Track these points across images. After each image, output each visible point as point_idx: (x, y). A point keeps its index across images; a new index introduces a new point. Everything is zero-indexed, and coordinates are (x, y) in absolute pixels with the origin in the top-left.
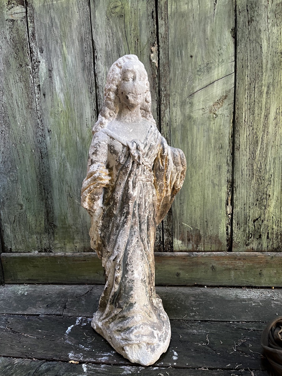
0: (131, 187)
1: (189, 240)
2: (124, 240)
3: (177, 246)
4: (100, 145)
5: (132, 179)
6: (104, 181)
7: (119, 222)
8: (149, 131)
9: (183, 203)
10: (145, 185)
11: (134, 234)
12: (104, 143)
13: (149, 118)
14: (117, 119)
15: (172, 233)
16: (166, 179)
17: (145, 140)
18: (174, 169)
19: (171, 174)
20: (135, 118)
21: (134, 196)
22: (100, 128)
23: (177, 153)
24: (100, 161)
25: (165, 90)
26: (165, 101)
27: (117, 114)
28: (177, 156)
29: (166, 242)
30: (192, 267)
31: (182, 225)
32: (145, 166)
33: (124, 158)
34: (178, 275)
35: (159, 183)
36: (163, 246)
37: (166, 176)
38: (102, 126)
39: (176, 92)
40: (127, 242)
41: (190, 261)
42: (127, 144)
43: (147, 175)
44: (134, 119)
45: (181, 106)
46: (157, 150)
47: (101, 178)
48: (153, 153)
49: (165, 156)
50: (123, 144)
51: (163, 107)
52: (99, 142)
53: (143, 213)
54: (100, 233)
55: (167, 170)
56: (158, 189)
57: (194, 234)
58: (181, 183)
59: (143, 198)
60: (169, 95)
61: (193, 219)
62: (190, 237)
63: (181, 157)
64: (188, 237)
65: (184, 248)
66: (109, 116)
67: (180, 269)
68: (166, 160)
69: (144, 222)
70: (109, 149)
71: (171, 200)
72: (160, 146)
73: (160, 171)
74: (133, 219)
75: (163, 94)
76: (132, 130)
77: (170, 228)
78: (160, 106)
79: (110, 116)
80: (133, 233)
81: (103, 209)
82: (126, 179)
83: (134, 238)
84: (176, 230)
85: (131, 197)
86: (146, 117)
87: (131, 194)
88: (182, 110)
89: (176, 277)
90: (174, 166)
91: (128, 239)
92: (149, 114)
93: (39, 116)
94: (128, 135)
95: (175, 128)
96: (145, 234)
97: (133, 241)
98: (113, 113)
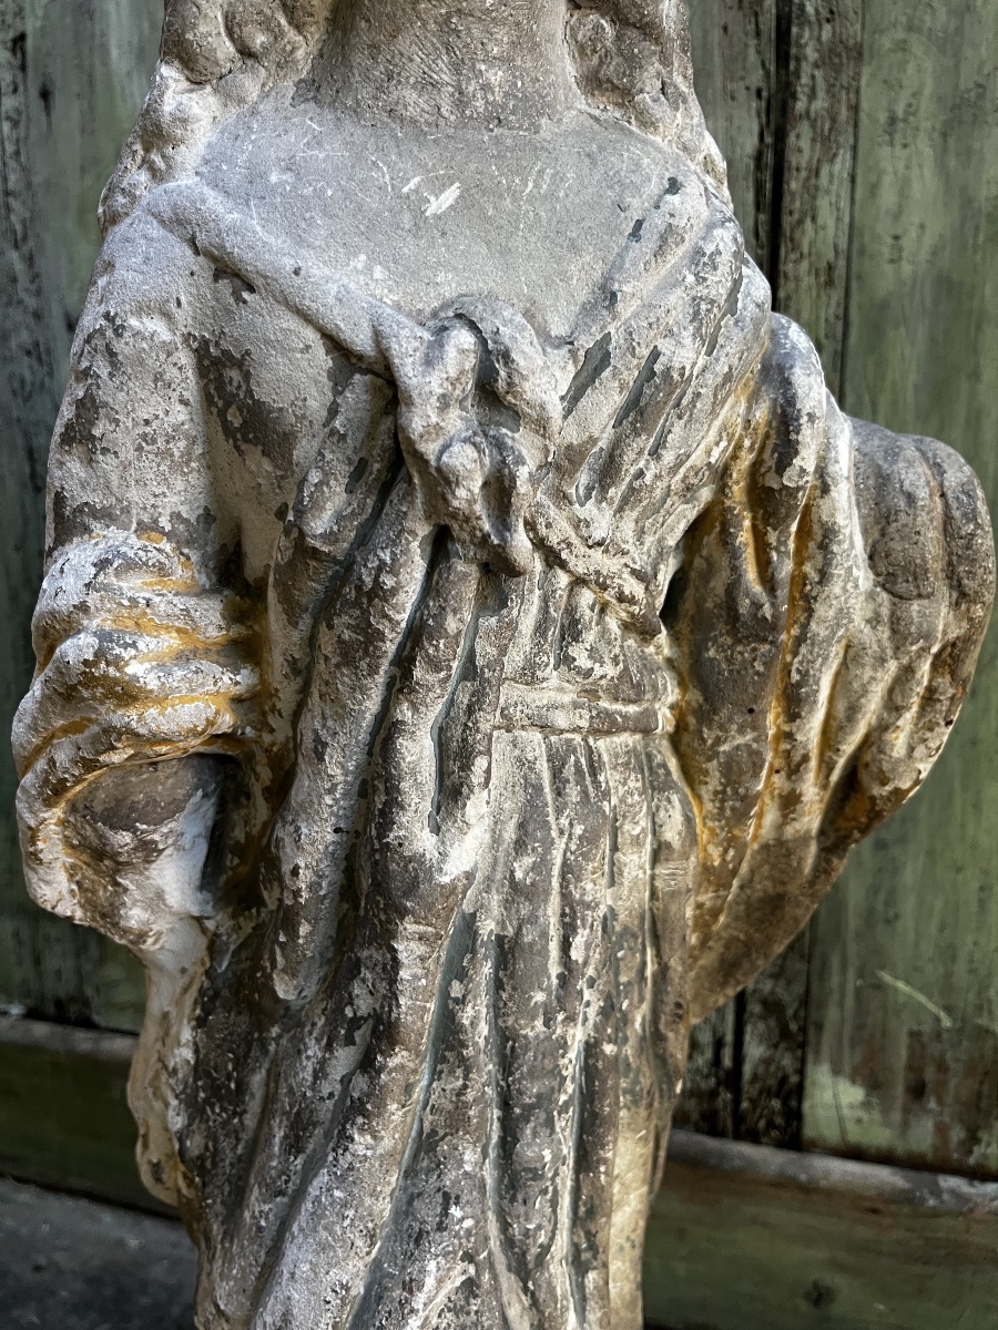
0: (418, 785)
1: (918, 1091)
2: (336, 1275)
3: (833, 1113)
4: (118, 346)
5: (434, 712)
6: (153, 711)
7: (313, 1087)
8: (639, 224)
9: (902, 840)
10: (569, 771)
11: (441, 1227)
12: (155, 326)
13: (660, 110)
14: (311, 89)
15: (803, 1030)
16: (794, 704)
17: (588, 310)
18: (874, 621)
19: (844, 664)
20: (496, 76)
21: (445, 880)
22: (143, 177)
23: (914, 476)
24: (127, 511)
25: (824, 13)
26: (821, 93)
27: (316, 33)
28: (911, 498)
29: (755, 1078)
30: (918, 1269)
31: (879, 987)
32: (579, 582)
33: (349, 490)
34: (820, 1296)
35: (718, 742)
36: (737, 1101)
37: (795, 677)
38: (156, 158)
39: (910, 28)
40: (368, 1288)
41: (909, 1229)
42: (377, 336)
43: (598, 671)
44: (486, 88)
45: (944, 135)
46: (724, 427)
47: (116, 681)
48: (668, 457)
49: (792, 493)
50: (334, 344)
51: (802, 144)
52: (107, 316)
53: (539, 1023)
54: (177, 1122)
55: (805, 627)
56: (706, 792)
57: (956, 1058)
58: (920, 751)
59: (547, 893)
60: (858, 54)
61: (963, 954)
62: (930, 1074)
63: (948, 519)
64: (910, 1068)
65: (879, 1135)
66: (226, 49)
67: (840, 1267)
68: (804, 533)
69: (546, 1100)
70: (207, 399)
71: (816, 868)
72: (753, 398)
73: (733, 632)
74: (436, 1075)
75: (809, 44)
76: (451, 195)
77: (789, 996)
78: (780, 136)
79: (246, 53)
80: (428, 1212)
81: (204, 930)
82: (372, 705)
83: (432, 1266)
84: (832, 1014)
85: (412, 887)
86: (624, 95)
87: (419, 859)
88: (952, 163)
89: (804, 1306)
90: (871, 596)
91: (377, 1264)
92: (666, 61)
93: (18, 228)
94: (409, 249)
95: (883, 306)
96: (554, 1203)
97: (419, 1300)
98: (267, 25)
